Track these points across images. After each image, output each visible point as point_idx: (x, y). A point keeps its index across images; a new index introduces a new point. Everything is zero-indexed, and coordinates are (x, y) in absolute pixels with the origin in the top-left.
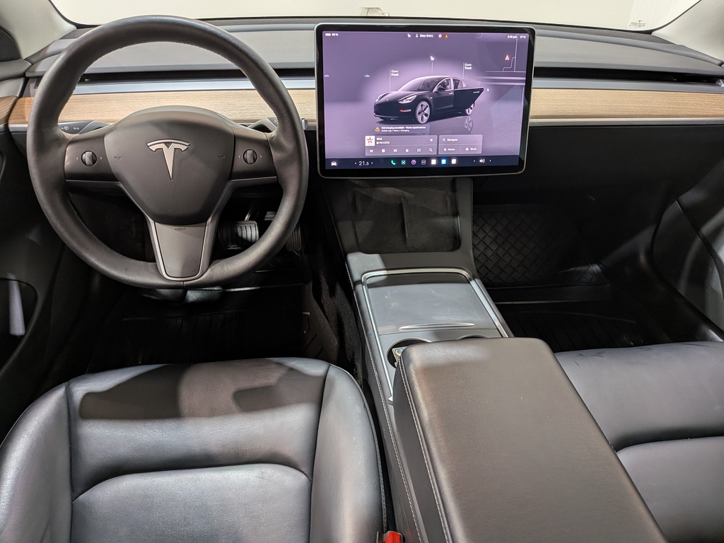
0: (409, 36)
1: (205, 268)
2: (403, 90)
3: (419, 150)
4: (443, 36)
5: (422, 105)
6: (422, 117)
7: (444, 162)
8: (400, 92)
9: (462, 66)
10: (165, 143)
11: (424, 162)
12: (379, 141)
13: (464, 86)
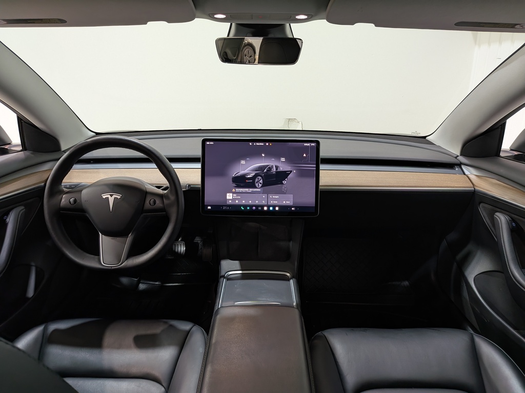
0: (251, 144)
1: (124, 260)
2: (248, 170)
3: (257, 202)
4: (269, 144)
5: (258, 179)
6: (258, 185)
7: (271, 208)
8: (246, 171)
9: (280, 159)
10: (110, 195)
11: (260, 208)
12: (234, 196)
13: (281, 169)
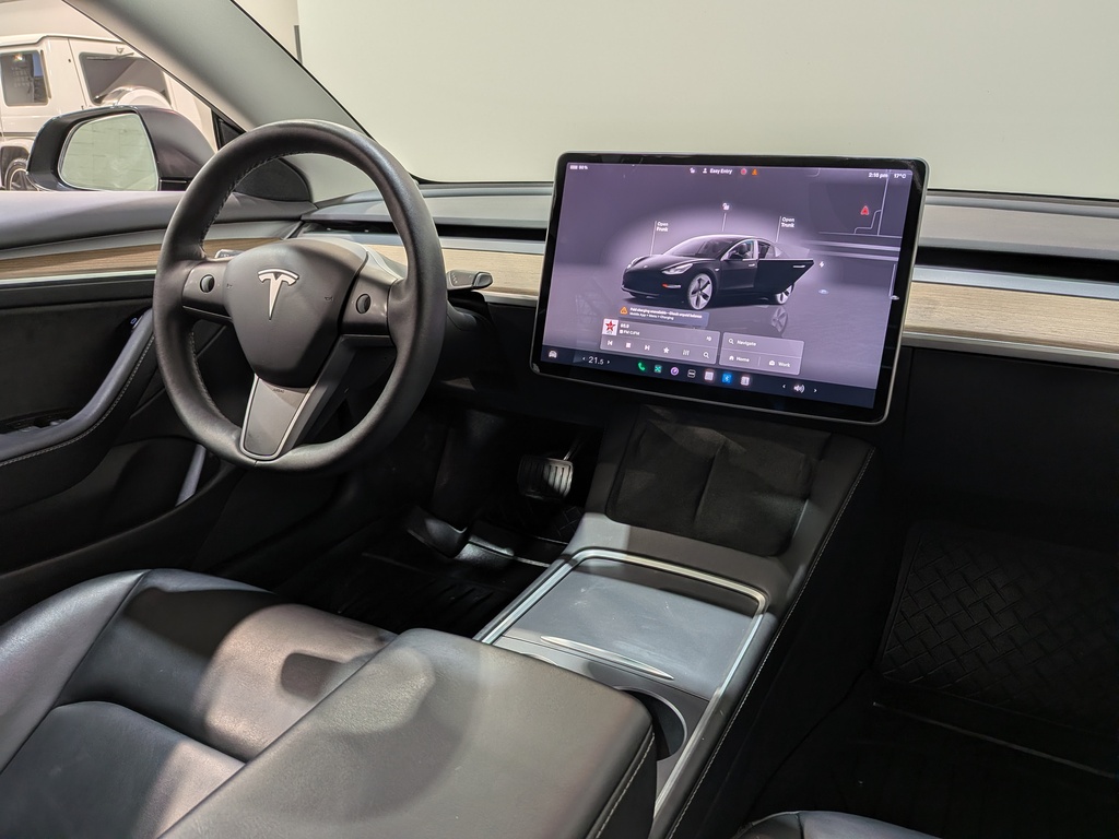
0: (693, 171)
1: (287, 448)
2: (673, 254)
3: (686, 352)
4: (750, 172)
5: (700, 281)
6: (698, 299)
7: (727, 379)
8: (667, 256)
9: (777, 221)
10: (276, 273)
11: (692, 374)
12: (623, 329)
13: (777, 254)
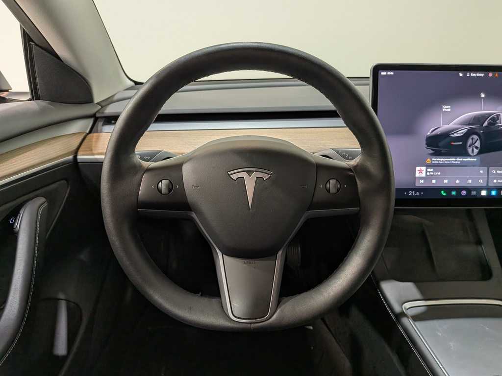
0: (461, 74)
1: (274, 310)
2: (455, 124)
3: (469, 181)
4: (494, 75)
5: (472, 139)
6: (473, 150)
7: (494, 193)
8: (451, 126)
10: (247, 172)
11: (474, 193)
12: (430, 172)
